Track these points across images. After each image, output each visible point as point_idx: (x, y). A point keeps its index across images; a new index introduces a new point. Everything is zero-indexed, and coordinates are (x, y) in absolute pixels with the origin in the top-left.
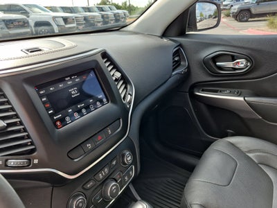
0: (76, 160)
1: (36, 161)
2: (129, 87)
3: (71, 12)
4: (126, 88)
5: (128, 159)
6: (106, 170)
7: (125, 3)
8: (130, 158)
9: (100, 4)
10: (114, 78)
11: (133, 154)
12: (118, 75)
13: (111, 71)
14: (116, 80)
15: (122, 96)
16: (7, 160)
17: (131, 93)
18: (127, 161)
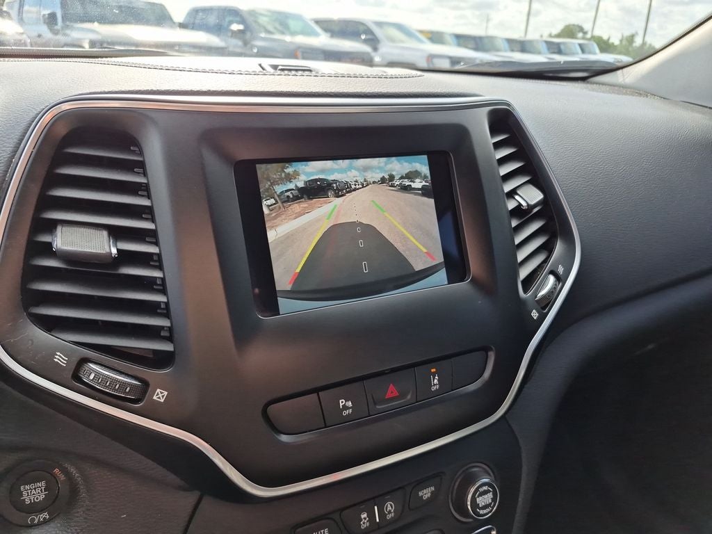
0: (284, 438)
1: (160, 395)
2: (559, 248)
3: (477, 49)
4: (547, 248)
5: (482, 501)
6: (390, 507)
7: (631, 39)
8: (488, 498)
9: (558, 36)
10: (511, 205)
11: (507, 490)
12: (531, 196)
13: (507, 177)
14: (518, 212)
15: (524, 273)
16: (84, 361)
17: (561, 270)
18: (475, 504)
